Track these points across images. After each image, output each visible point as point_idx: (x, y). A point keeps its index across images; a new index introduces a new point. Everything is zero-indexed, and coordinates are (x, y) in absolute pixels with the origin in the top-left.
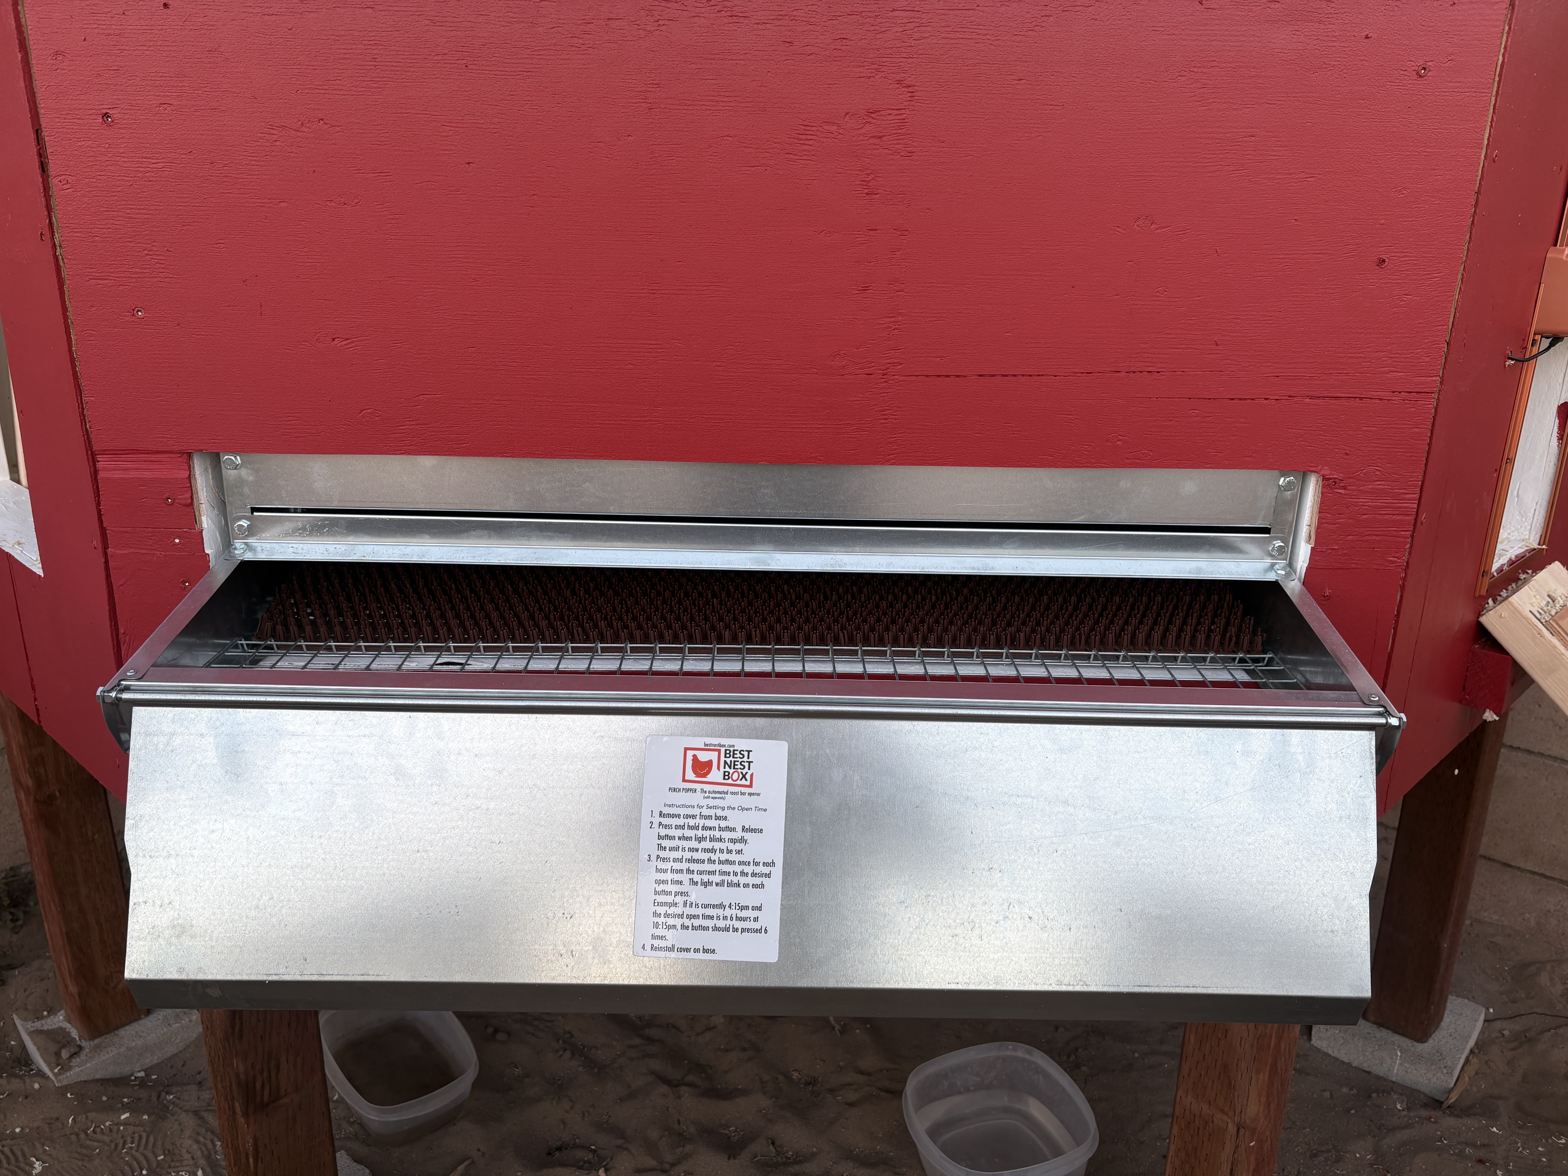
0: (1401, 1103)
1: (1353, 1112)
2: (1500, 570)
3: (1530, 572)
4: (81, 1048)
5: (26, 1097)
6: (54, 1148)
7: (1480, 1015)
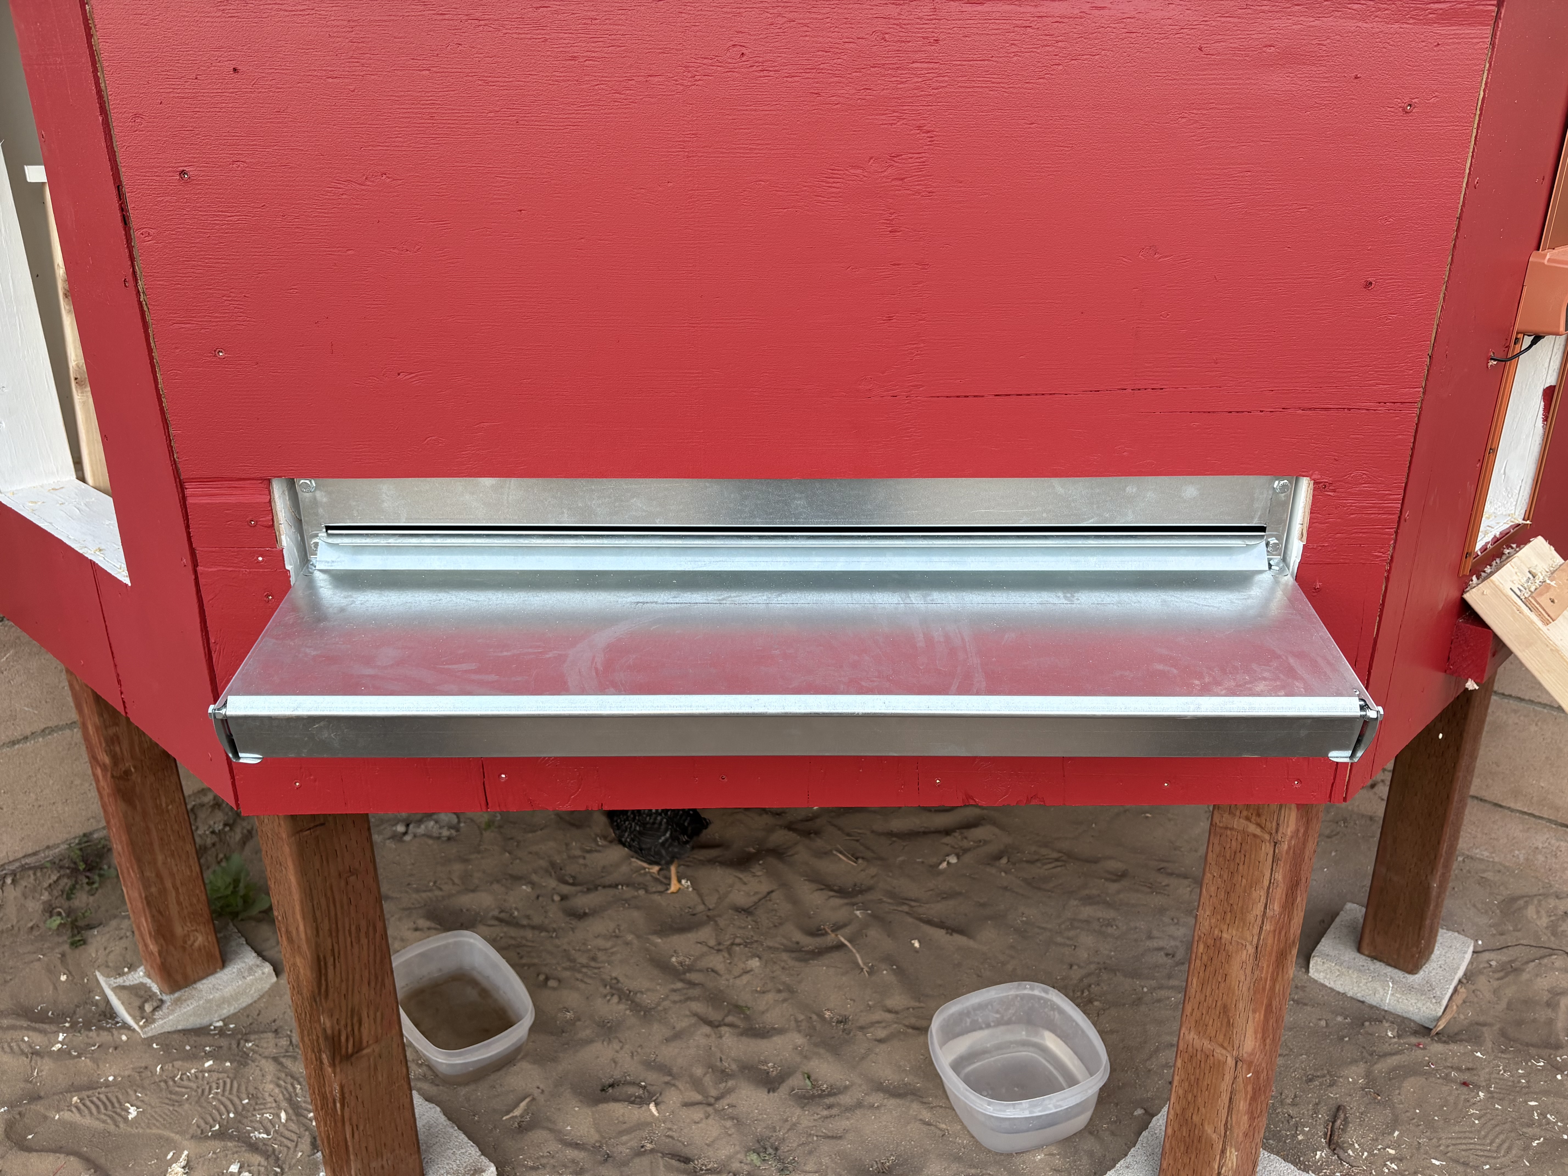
0: (1392, 1031)
1: (1347, 1039)
2: (1484, 549)
3: (1514, 546)
4: (162, 1001)
5: (116, 1048)
6: (146, 1095)
7: (1468, 947)
